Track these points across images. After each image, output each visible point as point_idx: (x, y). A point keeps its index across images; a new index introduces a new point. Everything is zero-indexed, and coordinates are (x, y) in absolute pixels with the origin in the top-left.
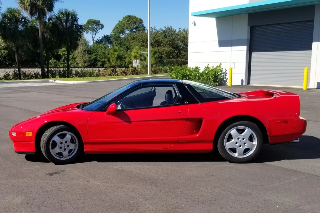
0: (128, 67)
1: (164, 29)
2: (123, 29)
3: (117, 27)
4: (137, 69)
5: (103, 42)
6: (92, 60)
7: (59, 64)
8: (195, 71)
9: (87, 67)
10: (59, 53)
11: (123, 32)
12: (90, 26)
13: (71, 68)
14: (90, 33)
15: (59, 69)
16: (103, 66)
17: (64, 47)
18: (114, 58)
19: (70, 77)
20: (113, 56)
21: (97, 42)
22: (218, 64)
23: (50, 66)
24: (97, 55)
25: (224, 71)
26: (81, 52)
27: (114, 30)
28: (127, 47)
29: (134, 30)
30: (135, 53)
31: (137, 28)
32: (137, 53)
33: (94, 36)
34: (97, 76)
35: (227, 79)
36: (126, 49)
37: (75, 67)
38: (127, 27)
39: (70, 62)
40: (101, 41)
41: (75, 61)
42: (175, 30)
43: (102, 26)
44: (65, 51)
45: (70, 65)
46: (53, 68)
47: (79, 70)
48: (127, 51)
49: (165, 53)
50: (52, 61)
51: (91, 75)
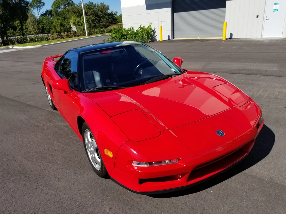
0: (70, 32)
1: (87, 3)
2: (59, 5)
3: (54, 4)
4: (77, 32)
5: (47, 15)
6: (40, 29)
7: (16, 33)
8: (131, 31)
9: (38, 33)
10: (15, 25)
11: (59, 7)
12: (35, 4)
13: (25, 35)
14: (36, 9)
15: (16, 37)
16: (49, 32)
17: (17, 20)
18: (59, 26)
19: (27, 43)
20: (57, 24)
21: (42, 15)
22: (149, 24)
23: (9, 35)
24: (43, 24)
25: (153, 29)
26: (32, 22)
27: (52, 6)
28: (64, 17)
29: (67, 5)
30: (74, 20)
31: (68, 4)
32: (76, 21)
33: (39, 11)
34: (48, 40)
35: (156, 35)
36: (64, 19)
37: (28, 35)
38: (61, 3)
39: (25, 30)
40: (46, 14)
41: (28, 30)
42: (95, 4)
43: (44, 4)
44: (19, 23)
45: (25, 33)
46: (12, 36)
47: (33, 36)
48: (65, 20)
49: (91, 20)
50: (10, 31)
51: (42, 39)
